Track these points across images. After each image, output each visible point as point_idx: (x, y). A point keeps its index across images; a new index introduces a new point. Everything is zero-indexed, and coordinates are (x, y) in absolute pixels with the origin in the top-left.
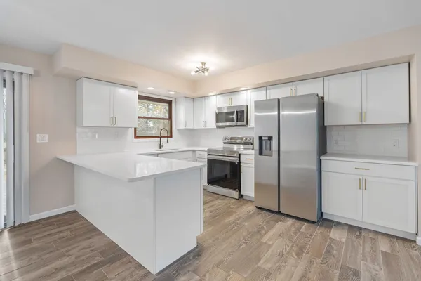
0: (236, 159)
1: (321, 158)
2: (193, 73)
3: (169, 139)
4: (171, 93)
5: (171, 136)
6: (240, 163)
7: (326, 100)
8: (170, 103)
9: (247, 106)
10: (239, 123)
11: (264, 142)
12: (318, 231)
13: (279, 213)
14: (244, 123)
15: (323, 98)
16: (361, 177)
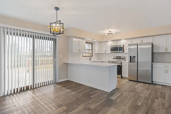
0: (120, 64)
1: (152, 63)
2: (106, 34)
3: (92, 57)
4: (95, 40)
5: (92, 56)
6: (121, 65)
7: (153, 44)
8: (92, 44)
9: (123, 45)
10: (120, 51)
11: (132, 58)
12: (152, 86)
13: (137, 81)
14: (122, 51)
15: (153, 43)
16: (166, 69)
